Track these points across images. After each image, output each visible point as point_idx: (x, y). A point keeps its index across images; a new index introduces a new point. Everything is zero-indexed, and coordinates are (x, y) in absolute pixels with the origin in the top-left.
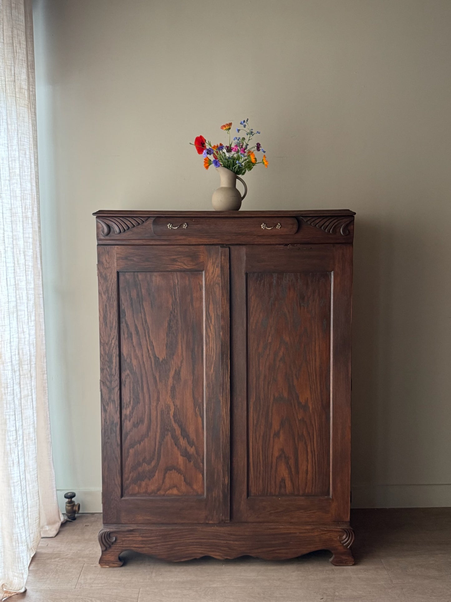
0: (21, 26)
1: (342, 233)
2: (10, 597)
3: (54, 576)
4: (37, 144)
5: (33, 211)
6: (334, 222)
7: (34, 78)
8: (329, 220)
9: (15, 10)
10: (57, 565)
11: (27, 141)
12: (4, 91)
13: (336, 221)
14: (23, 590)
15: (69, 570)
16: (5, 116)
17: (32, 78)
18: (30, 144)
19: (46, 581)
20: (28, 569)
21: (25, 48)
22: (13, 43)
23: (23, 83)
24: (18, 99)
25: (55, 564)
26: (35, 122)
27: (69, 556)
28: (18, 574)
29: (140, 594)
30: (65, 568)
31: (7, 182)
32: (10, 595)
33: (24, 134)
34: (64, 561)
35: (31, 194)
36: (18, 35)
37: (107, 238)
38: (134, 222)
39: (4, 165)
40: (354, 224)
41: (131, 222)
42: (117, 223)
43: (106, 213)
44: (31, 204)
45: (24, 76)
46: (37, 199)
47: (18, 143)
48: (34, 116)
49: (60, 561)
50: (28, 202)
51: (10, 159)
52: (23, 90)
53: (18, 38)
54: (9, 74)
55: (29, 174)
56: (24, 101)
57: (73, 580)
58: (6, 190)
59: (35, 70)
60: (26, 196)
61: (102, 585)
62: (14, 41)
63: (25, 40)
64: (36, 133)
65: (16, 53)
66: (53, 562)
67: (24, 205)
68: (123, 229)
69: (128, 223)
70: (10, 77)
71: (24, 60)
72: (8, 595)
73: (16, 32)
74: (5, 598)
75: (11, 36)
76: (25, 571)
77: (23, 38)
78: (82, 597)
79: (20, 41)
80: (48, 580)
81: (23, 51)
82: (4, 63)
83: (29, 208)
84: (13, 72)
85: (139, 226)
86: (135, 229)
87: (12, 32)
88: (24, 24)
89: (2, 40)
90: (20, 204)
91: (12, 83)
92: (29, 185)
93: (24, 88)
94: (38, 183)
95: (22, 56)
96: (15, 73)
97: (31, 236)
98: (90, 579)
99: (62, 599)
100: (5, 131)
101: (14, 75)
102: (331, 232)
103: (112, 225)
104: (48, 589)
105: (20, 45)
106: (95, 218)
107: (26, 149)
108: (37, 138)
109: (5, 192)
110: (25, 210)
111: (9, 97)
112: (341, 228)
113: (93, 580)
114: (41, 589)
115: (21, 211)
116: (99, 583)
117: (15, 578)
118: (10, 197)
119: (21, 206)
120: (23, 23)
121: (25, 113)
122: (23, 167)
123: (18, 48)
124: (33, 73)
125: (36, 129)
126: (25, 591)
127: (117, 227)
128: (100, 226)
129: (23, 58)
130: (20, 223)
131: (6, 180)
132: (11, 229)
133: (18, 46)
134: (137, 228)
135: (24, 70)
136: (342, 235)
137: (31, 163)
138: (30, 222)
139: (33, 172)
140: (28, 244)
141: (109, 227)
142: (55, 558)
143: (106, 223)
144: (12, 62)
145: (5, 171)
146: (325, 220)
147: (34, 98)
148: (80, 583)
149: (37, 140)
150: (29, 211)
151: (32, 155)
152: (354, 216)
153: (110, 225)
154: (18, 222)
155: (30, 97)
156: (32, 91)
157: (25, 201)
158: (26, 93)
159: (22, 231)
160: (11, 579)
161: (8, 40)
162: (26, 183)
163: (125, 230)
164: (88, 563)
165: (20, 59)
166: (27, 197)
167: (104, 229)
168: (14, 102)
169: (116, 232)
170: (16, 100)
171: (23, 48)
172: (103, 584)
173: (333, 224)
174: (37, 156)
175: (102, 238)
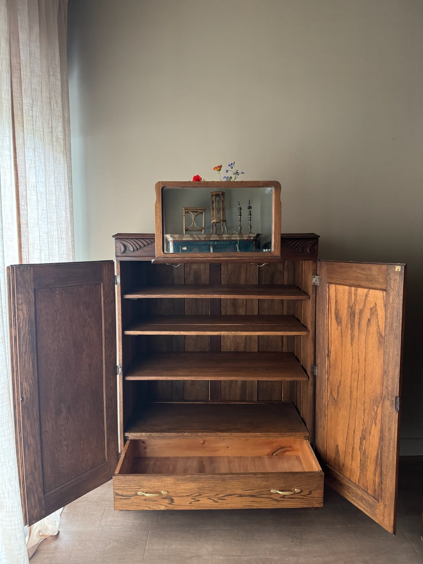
0: (58, 90)
1: (309, 252)
2: (46, 538)
3: (82, 518)
4: (72, 181)
5: (67, 233)
6: (302, 243)
7: (69, 130)
8: (298, 241)
9: (53, 77)
10: (85, 508)
11: (63, 179)
12: (42, 140)
13: (303, 242)
14: (56, 534)
15: (94, 513)
16: (43, 160)
17: (68, 130)
18: (65, 181)
19: (75, 523)
20: (59, 517)
21: (61, 107)
22: (50, 103)
23: (60, 134)
24: (55, 146)
25: (83, 507)
26: (70, 164)
27: (95, 499)
28: (52, 521)
29: (148, 537)
30: (91, 510)
31: (45, 211)
32: (46, 537)
33: (60, 174)
34: (90, 505)
35: (65, 220)
36: (55, 96)
37: (124, 255)
38: (145, 243)
39: (42, 198)
40: (318, 245)
41: (142, 243)
42: (131, 243)
43: (123, 235)
44: (65, 228)
45: (60, 129)
46: (71, 223)
47: (55, 181)
48: (69, 160)
49: (87, 504)
50: (64, 226)
51: (48, 193)
52: (60, 139)
53: (55, 99)
54: (47, 126)
55: (64, 204)
56: (60, 148)
57: (96, 523)
58: (43, 218)
59: (70, 125)
60: (61, 222)
61: (119, 528)
62: (52, 101)
63: (61, 100)
64: (71, 173)
65: (54, 110)
66: (82, 505)
67: (59, 229)
68: (136, 248)
69: (140, 243)
70: (48, 129)
71: (60, 116)
72: (44, 538)
73: (54, 94)
74: (41, 539)
75: (49, 97)
76: (57, 519)
77: (59, 99)
78: (102, 539)
79: (57, 101)
80: (77, 522)
81: (60, 109)
82: (42, 118)
83: (63, 231)
84: (50, 125)
85: (149, 246)
86: (145, 248)
87: (50, 93)
88: (60, 89)
89: (41, 99)
90: (56, 228)
91: (50, 134)
92: (64, 213)
93: (60, 138)
94: (73, 211)
95: (58, 113)
96: (52, 126)
97: (65, 252)
98: (110, 521)
99: (87, 541)
100: (43, 171)
101: (52, 128)
102: (300, 251)
103: (128, 245)
104: (77, 531)
105: (57, 104)
106: (114, 239)
107: (61, 185)
108: (72, 177)
109: (43, 220)
110: (61, 232)
111: (47, 145)
112: (307, 248)
113: (112, 523)
114: (71, 531)
115: (57, 233)
116: (116, 526)
117: (49, 524)
118: (47, 223)
119: (56, 230)
120: (60, 87)
121: (61, 157)
122: (59, 199)
123: (55, 107)
124: (69, 126)
125: (71, 170)
126: (58, 533)
127: (132, 247)
128: (118, 245)
129: (60, 115)
130: (56, 243)
131: (43, 210)
132: (48, 248)
133: (55, 105)
134: (147, 247)
135: (61, 124)
136: (308, 253)
137: (66, 196)
138: (65, 241)
139: (68, 203)
140: (63, 258)
141: (125, 246)
142: (84, 501)
143: (123, 244)
144: (50, 117)
145: (43, 203)
146: (295, 242)
147: (70, 146)
148: (102, 526)
149: (72, 178)
150: (63, 233)
151: (67, 190)
152: (318, 239)
153: (126, 245)
154: (55, 242)
155: (65, 145)
156: (68, 141)
157: (60, 226)
158: (62, 142)
159: (57, 249)
160: (46, 525)
161: (46, 100)
162: (62, 212)
163: (137, 249)
164: (109, 507)
165: (57, 115)
166: (63, 223)
167: (121, 248)
168: (52, 148)
169: (131, 250)
170: (53, 147)
171: (59, 107)
172: (120, 526)
173: (302, 245)
174: (72, 190)
175: (120, 255)
